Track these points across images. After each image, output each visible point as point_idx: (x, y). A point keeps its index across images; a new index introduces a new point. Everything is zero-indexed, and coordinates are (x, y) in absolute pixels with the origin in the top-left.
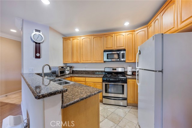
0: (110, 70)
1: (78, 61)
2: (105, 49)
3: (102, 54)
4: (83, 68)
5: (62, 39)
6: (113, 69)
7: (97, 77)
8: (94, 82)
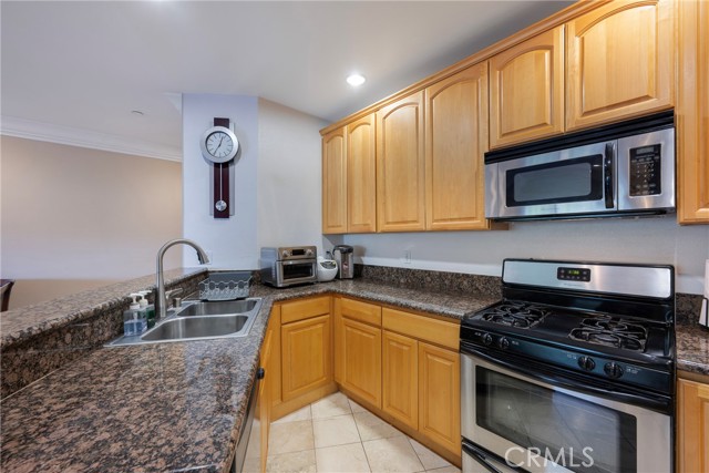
0: (545, 277)
1: (369, 222)
2: (498, 142)
3: (477, 174)
4: (398, 257)
5: (320, 138)
6: (564, 274)
7: (431, 313)
8: (419, 340)
